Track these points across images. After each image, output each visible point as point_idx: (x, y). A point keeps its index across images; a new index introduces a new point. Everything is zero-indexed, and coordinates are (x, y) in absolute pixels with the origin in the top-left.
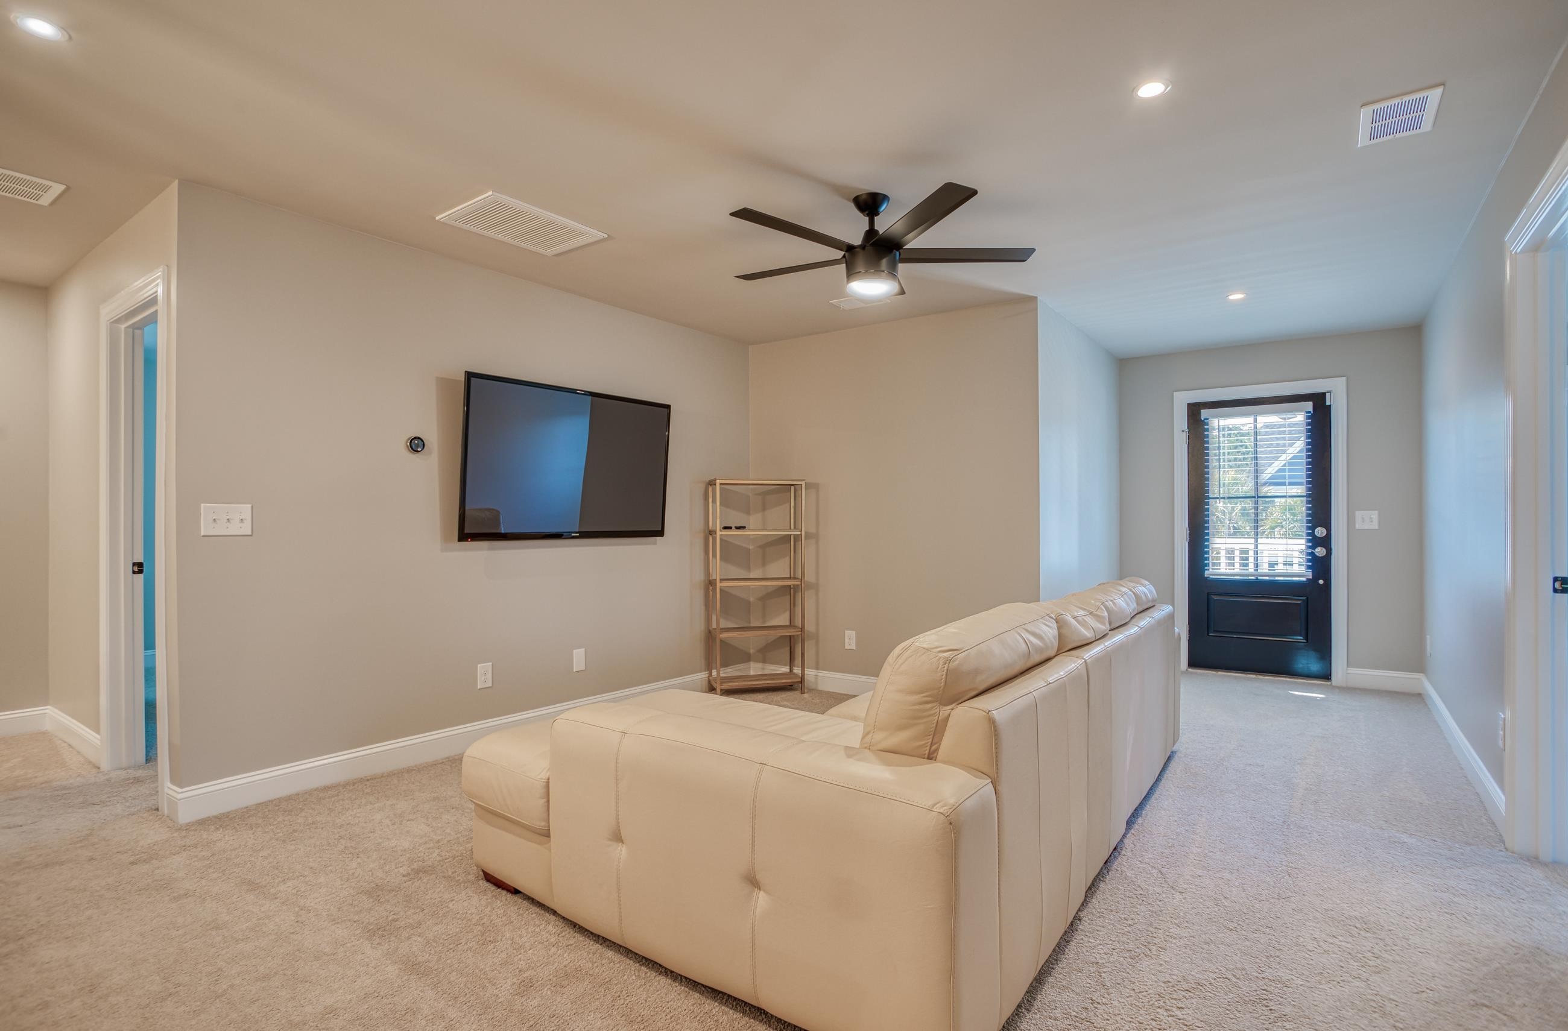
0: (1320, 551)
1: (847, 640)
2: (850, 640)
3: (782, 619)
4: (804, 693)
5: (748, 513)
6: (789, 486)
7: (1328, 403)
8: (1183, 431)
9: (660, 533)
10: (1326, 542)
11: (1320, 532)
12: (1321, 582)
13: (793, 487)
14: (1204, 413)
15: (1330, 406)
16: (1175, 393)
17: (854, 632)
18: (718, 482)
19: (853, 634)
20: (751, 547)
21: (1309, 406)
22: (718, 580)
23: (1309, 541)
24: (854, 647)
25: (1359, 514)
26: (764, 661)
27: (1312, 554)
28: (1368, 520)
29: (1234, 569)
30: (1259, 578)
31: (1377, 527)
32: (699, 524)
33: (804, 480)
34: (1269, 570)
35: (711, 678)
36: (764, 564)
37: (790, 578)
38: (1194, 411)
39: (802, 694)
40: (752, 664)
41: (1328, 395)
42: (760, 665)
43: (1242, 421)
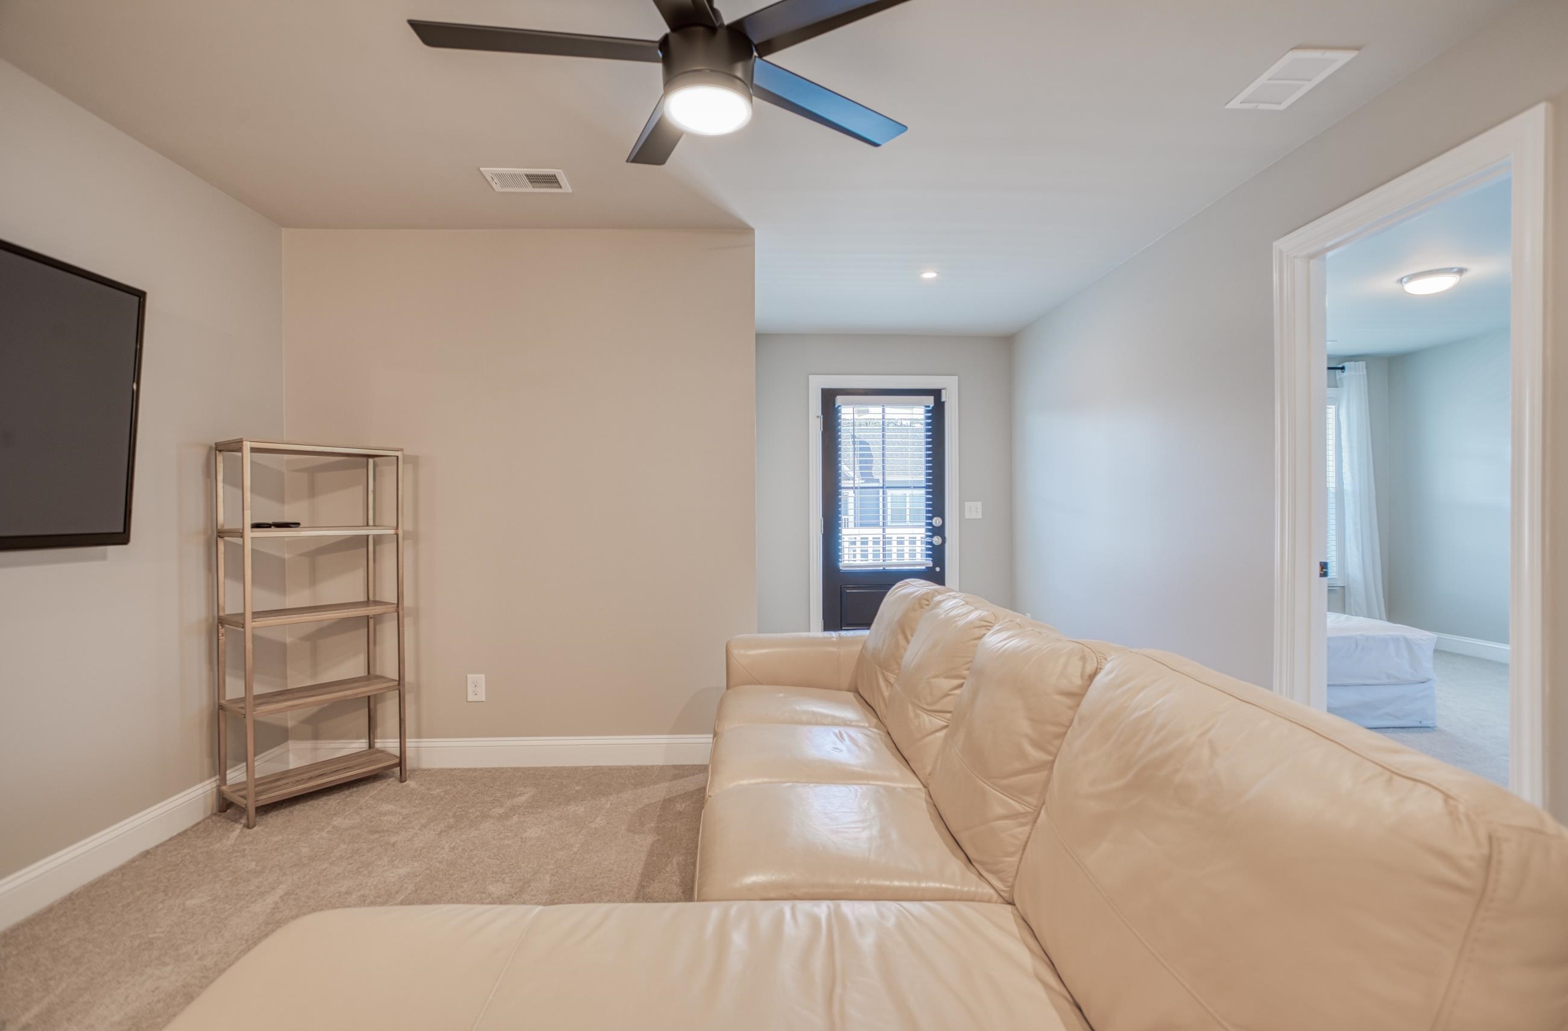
0: (937, 540)
1: (470, 688)
2: (477, 687)
3: (352, 667)
4: (405, 781)
5: (282, 500)
6: (365, 459)
7: (943, 400)
8: (818, 417)
9: (122, 537)
10: (939, 531)
11: (937, 522)
12: (938, 569)
13: (371, 461)
14: (839, 399)
15: (944, 403)
16: (810, 376)
17: (483, 676)
18: (247, 446)
19: (481, 678)
20: (287, 556)
21: (930, 400)
22: (248, 616)
23: (928, 530)
24: (482, 696)
25: (967, 504)
26: (316, 736)
27: (931, 543)
28: (975, 510)
29: (867, 560)
30: (887, 568)
31: (980, 517)
32: (196, 519)
33: (402, 450)
34: (897, 560)
35: (224, 788)
36: (313, 581)
37: (367, 603)
38: (829, 398)
39: (401, 782)
40: (292, 745)
41: (943, 392)
42: (308, 745)
43: (874, 411)
